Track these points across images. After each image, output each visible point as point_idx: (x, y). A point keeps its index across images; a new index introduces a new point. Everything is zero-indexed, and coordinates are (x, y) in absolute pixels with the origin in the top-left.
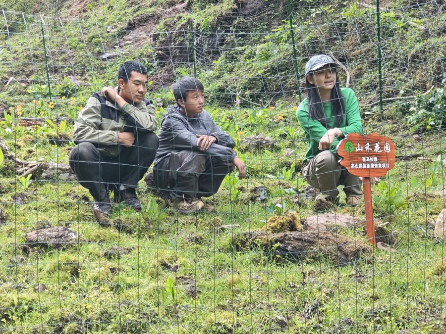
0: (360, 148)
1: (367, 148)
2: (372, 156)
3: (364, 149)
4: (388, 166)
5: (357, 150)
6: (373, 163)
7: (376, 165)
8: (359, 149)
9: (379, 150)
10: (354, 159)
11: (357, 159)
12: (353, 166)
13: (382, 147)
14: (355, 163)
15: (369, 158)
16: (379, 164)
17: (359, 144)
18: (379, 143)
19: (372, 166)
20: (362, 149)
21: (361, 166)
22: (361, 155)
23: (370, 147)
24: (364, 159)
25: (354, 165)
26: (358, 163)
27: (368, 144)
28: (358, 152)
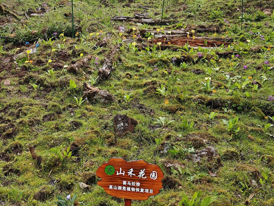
0: (122, 172)
1: (130, 173)
2: (134, 180)
3: (126, 174)
4: (151, 191)
5: (118, 174)
6: (135, 187)
7: (138, 190)
8: (120, 173)
9: (144, 176)
10: (114, 181)
11: (117, 181)
12: (111, 187)
13: (147, 174)
14: (113, 185)
15: (131, 183)
16: (141, 189)
17: (121, 169)
18: (144, 170)
19: (133, 189)
20: (124, 174)
21: (120, 188)
22: (122, 178)
23: (133, 173)
24: (125, 183)
25: (113, 187)
26: (117, 185)
27: (132, 169)
28: (119, 175)
